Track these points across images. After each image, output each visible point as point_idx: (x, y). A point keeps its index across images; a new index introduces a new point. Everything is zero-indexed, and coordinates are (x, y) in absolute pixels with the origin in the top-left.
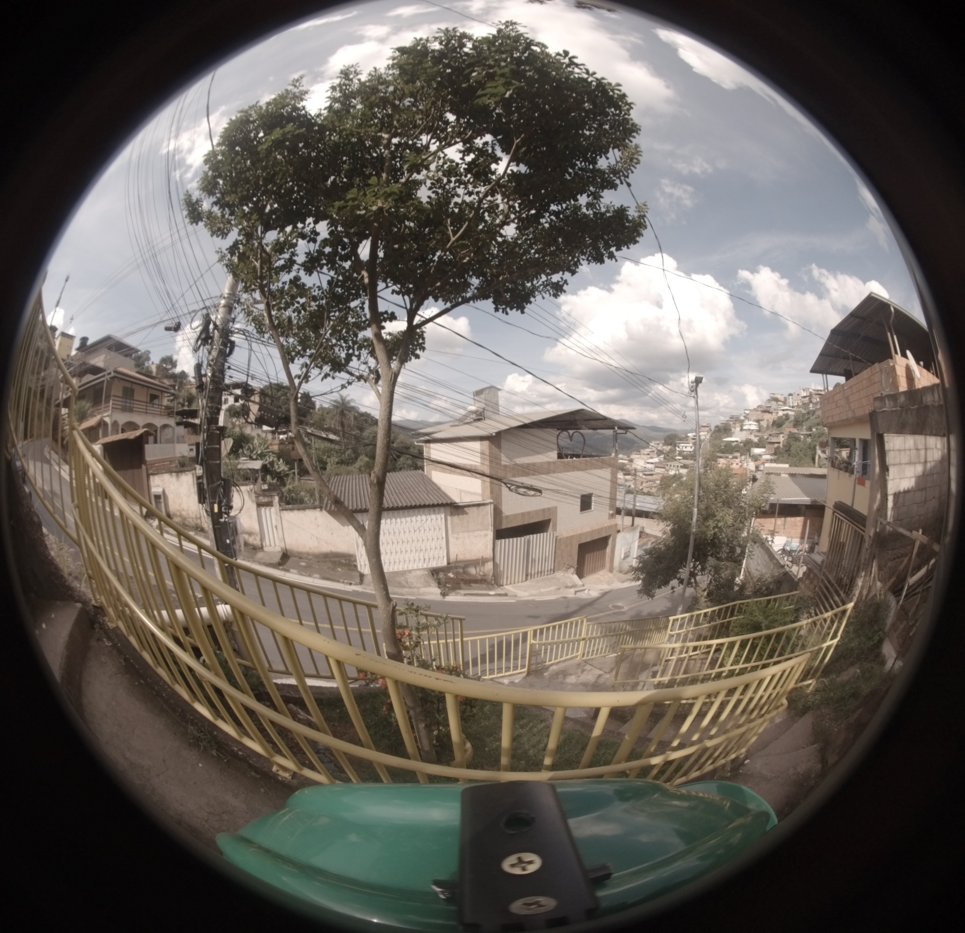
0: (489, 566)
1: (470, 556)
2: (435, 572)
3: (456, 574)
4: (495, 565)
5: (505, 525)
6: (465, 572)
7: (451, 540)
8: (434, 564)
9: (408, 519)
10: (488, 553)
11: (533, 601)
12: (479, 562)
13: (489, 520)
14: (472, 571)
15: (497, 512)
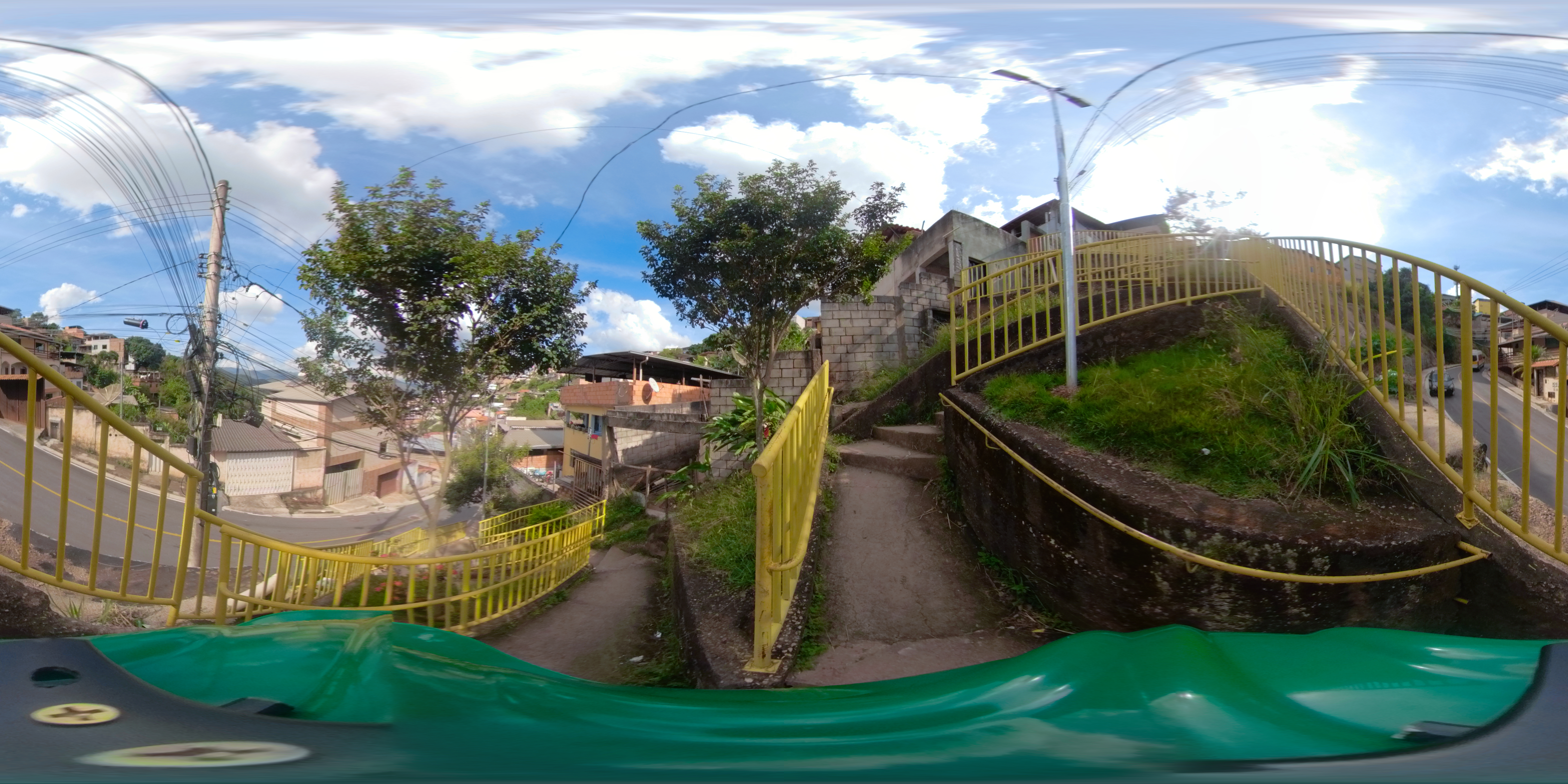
0: (320, 492)
1: (306, 486)
2: (282, 496)
3: (297, 497)
4: (324, 492)
5: (332, 464)
6: (303, 497)
7: (296, 474)
8: (282, 491)
9: (268, 459)
10: (320, 483)
11: (352, 517)
12: (312, 490)
13: (323, 460)
14: (308, 495)
15: (328, 455)
